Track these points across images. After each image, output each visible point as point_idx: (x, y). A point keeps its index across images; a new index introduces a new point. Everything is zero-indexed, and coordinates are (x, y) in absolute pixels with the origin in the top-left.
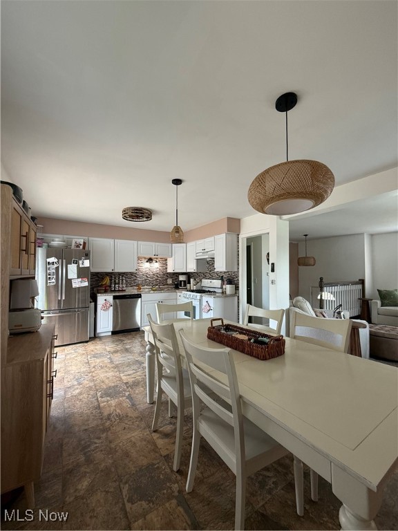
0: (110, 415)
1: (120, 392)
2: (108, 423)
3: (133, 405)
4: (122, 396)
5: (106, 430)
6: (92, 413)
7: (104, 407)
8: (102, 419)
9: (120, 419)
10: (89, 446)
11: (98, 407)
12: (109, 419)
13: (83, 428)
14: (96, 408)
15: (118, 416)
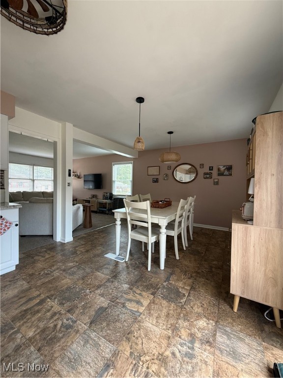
0: (189, 278)
1: (168, 289)
2: (194, 275)
3: (171, 274)
4: (171, 284)
5: (197, 273)
6: (199, 287)
7: (189, 285)
8: (195, 279)
9: (186, 272)
10: (209, 271)
11: (193, 288)
12: (191, 276)
13: (209, 282)
14: (194, 288)
15: (185, 274)
